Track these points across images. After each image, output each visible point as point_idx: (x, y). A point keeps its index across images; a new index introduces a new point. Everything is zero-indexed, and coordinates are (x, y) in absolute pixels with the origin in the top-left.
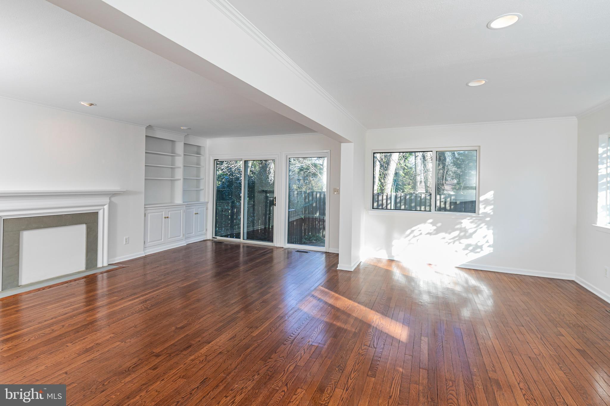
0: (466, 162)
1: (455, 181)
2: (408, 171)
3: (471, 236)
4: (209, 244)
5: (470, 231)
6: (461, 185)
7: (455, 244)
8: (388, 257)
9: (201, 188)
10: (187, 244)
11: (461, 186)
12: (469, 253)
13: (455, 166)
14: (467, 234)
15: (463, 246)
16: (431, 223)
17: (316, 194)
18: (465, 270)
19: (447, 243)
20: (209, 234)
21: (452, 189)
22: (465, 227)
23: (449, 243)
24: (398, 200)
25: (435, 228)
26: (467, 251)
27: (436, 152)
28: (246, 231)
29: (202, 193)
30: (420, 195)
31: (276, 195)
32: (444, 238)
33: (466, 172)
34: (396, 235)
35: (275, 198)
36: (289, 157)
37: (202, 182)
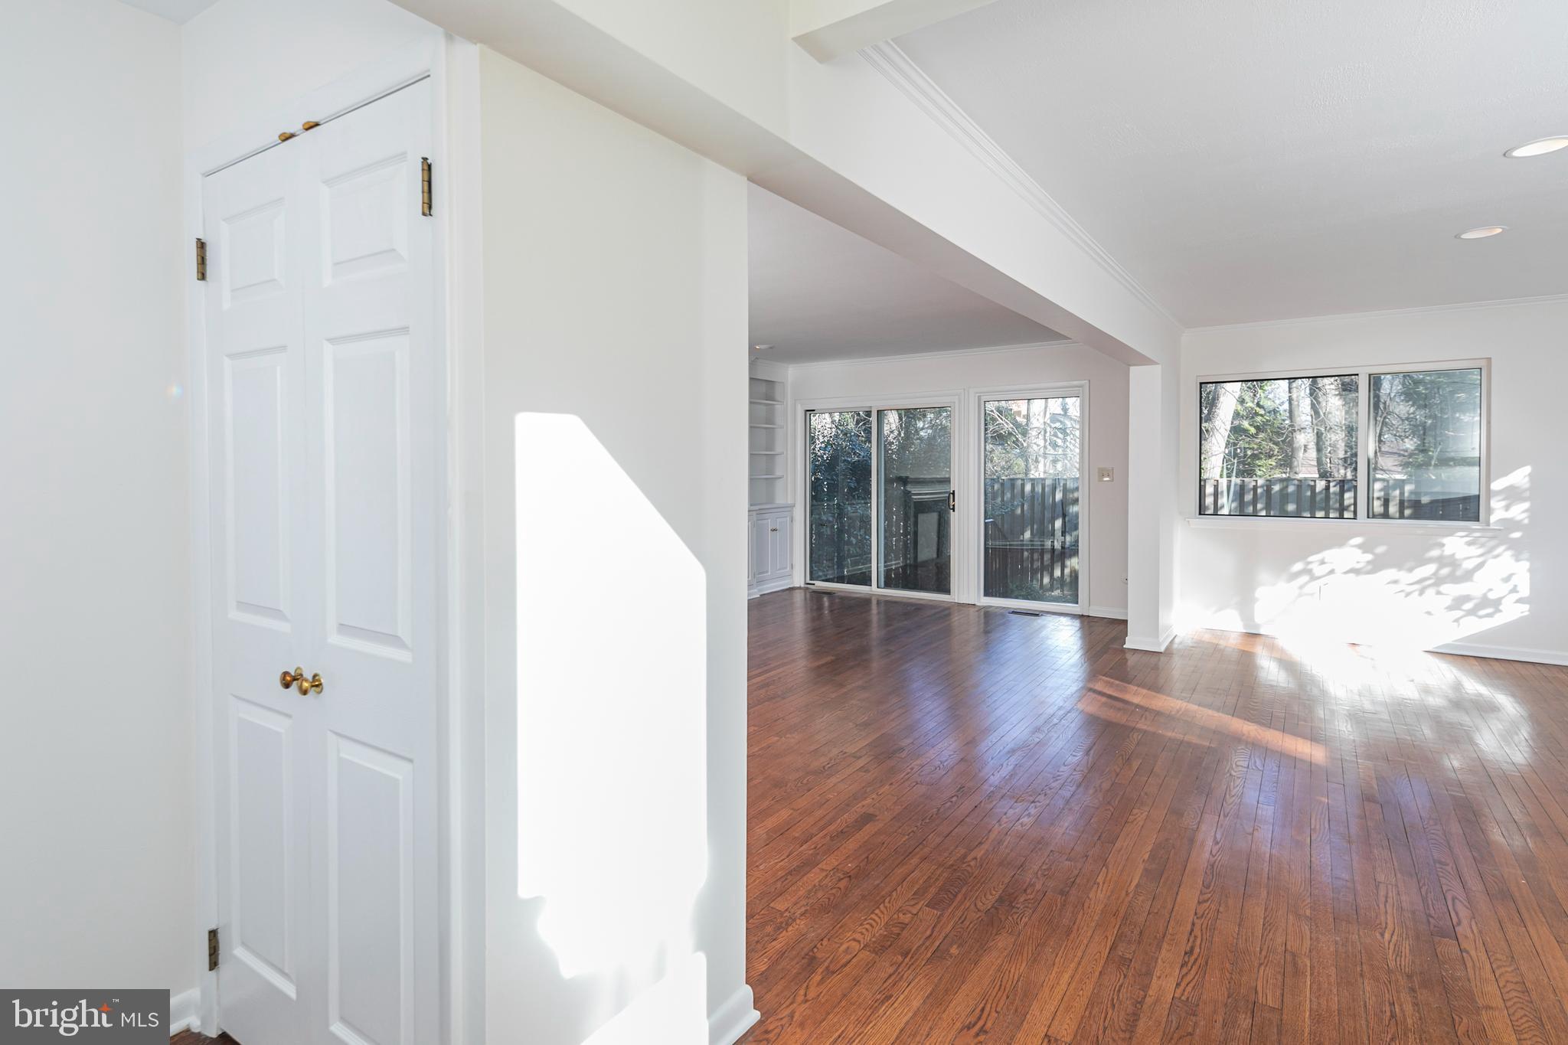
0: (1444, 389)
1: (1410, 444)
2: (1267, 420)
3: (1468, 576)
4: (799, 598)
5: (1468, 565)
6: (1430, 453)
7: (1423, 596)
8: (1245, 626)
9: (778, 473)
10: (761, 595)
11: (1431, 458)
12: (1461, 617)
13: (1410, 403)
14: (1459, 573)
15: (1448, 601)
16: (1359, 546)
17: (1023, 486)
18: (1450, 658)
19: (1403, 594)
20: (799, 577)
21: (1401, 465)
22: (1454, 555)
23: (1408, 594)
24: (1248, 497)
25: (1369, 557)
26: (1458, 613)
27: (1370, 375)
28: (882, 569)
29: (779, 484)
30: (1312, 483)
31: (954, 486)
32: (1396, 582)
33: (1446, 416)
34: (1264, 576)
35: (953, 493)
36: (984, 398)
37: (779, 460)
